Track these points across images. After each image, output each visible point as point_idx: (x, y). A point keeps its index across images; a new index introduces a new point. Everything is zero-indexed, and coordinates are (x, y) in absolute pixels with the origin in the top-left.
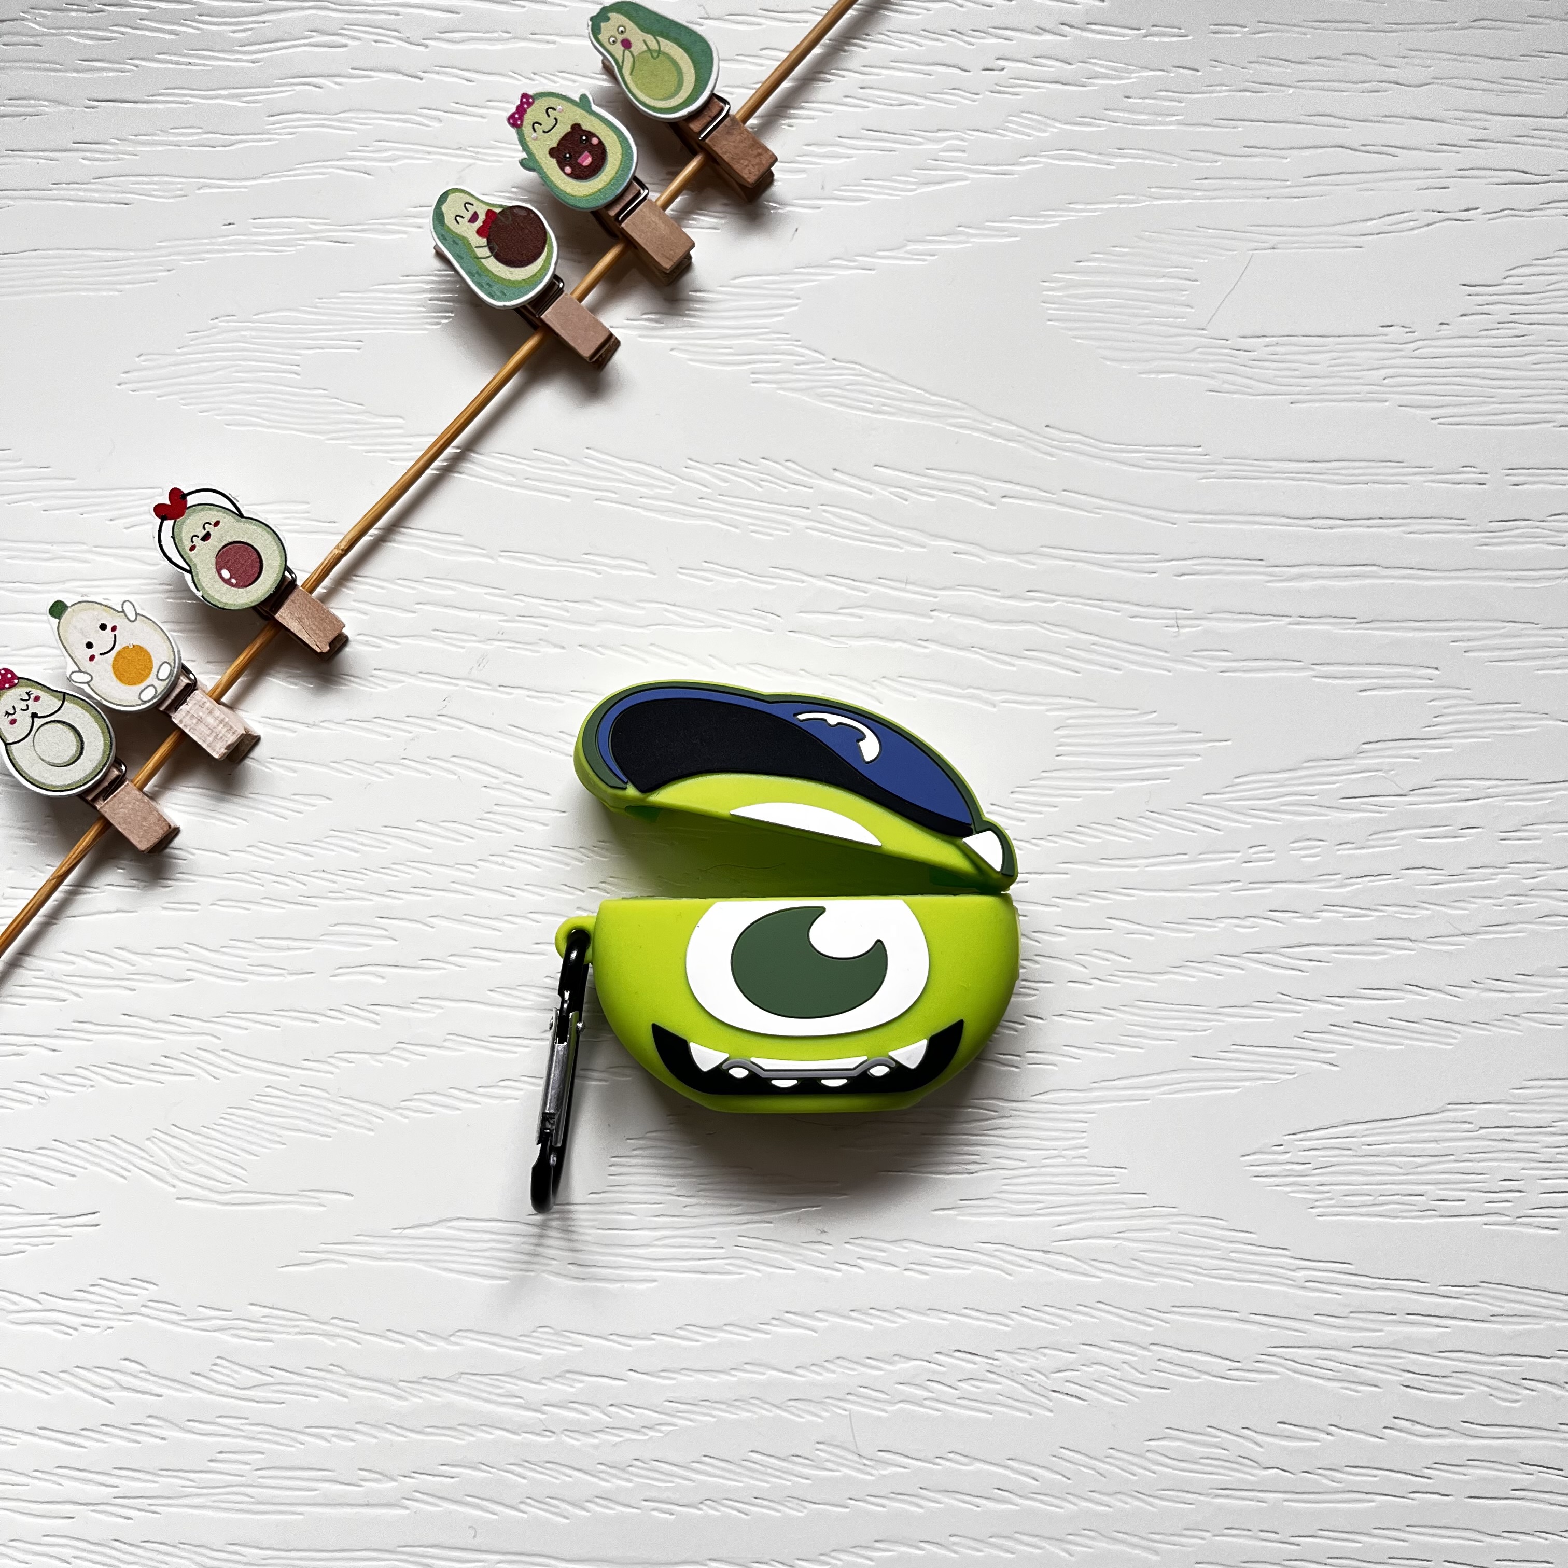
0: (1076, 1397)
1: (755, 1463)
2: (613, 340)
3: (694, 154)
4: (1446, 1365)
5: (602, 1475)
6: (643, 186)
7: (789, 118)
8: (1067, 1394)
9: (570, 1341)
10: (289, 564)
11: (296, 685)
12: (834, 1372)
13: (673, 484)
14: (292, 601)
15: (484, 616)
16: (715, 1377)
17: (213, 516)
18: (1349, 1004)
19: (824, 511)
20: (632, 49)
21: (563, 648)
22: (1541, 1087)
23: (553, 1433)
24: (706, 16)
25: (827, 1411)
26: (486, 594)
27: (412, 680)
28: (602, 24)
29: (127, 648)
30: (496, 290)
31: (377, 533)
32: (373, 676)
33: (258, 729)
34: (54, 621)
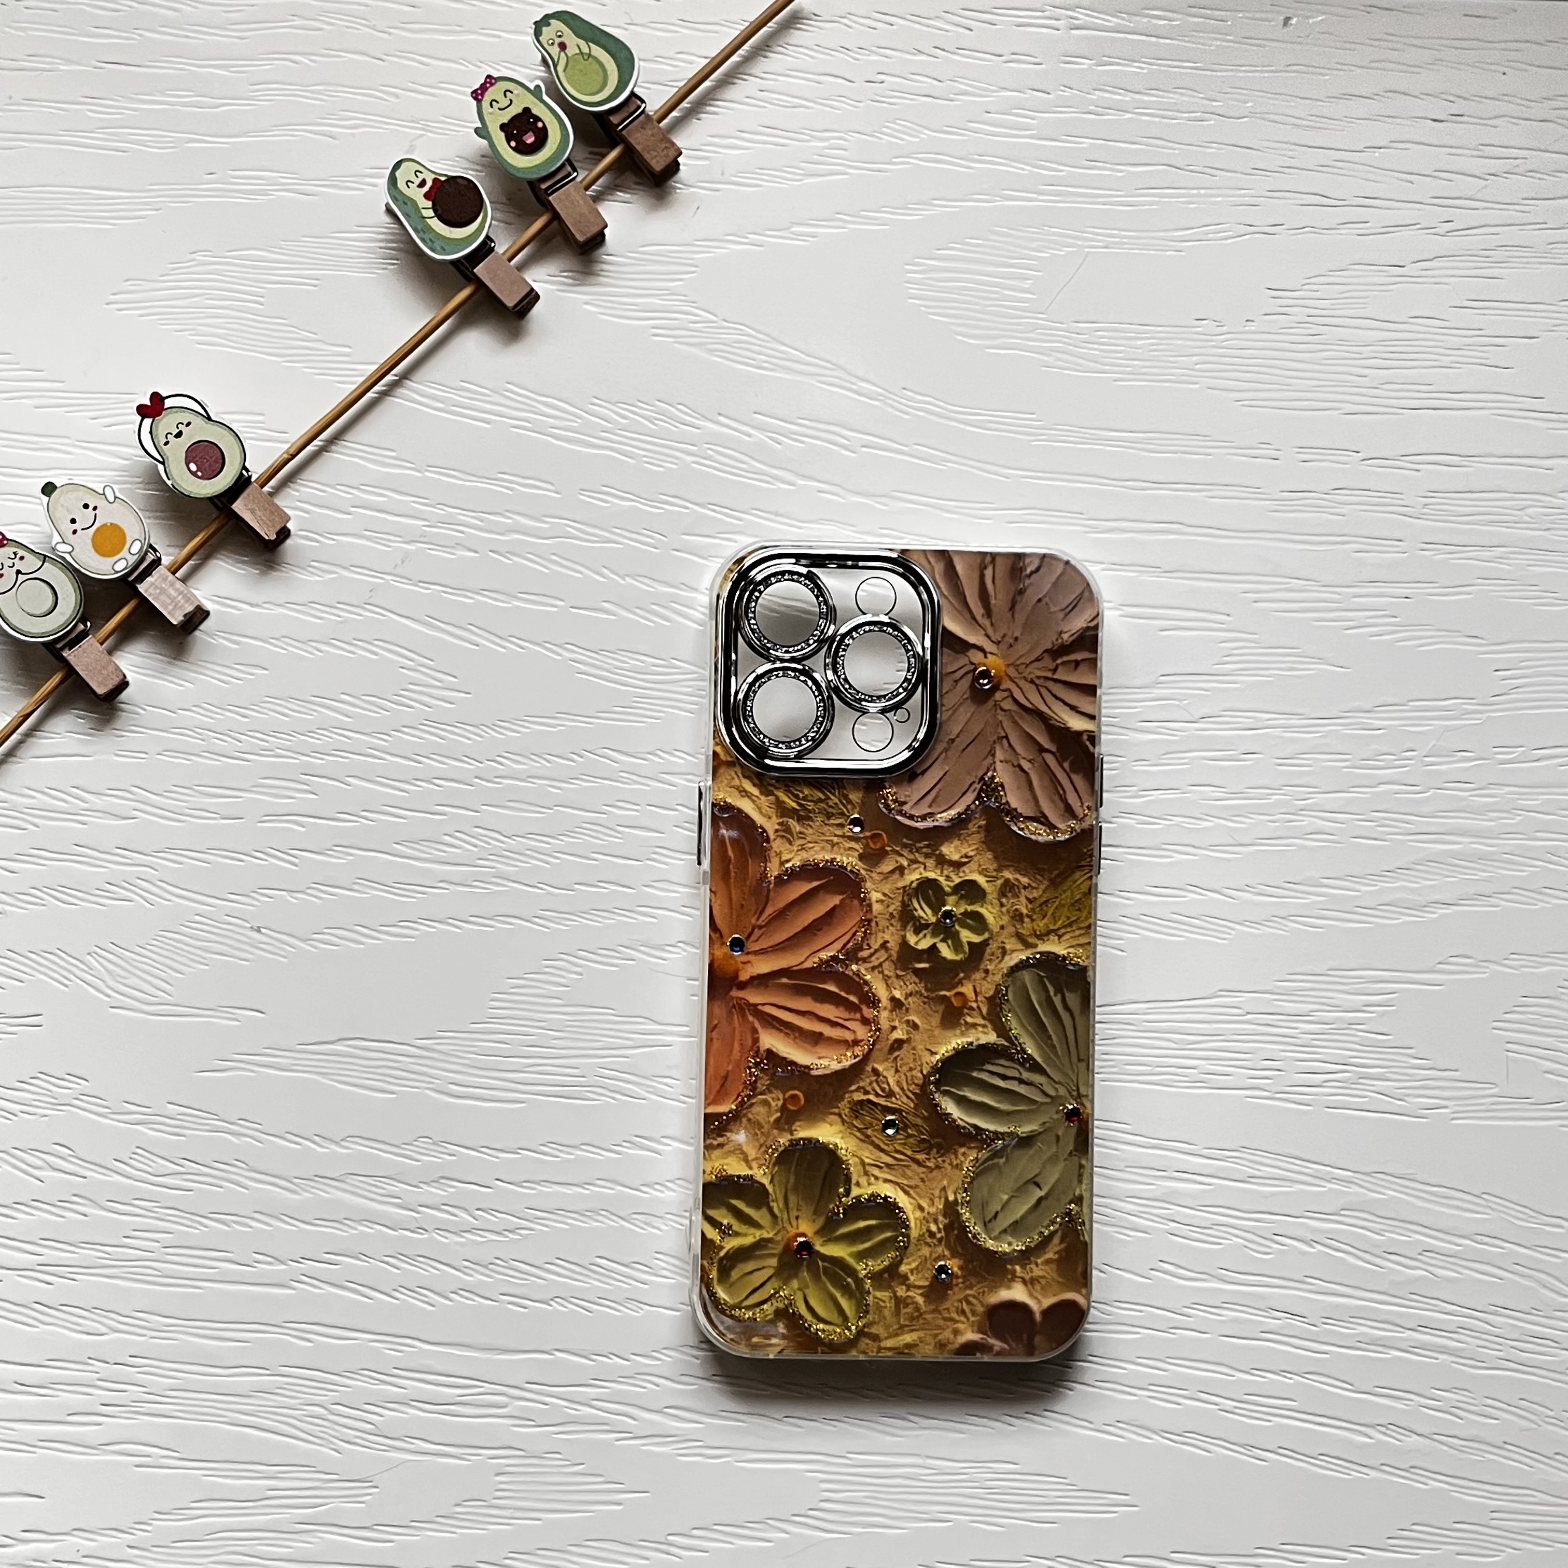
1: (601, 1267)
2: (534, 293)
3: (615, 146)
4: (1208, 1218)
5: (467, 1270)
6: (573, 168)
7: (703, 114)
9: (447, 1151)
10: (247, 465)
11: (244, 570)
12: (674, 1191)
13: (578, 418)
14: (247, 494)
15: (408, 521)
17: (186, 417)
18: (1138, 899)
19: (709, 449)
20: (567, 51)
21: (476, 552)
22: (1299, 981)
23: (426, 1230)
25: (666, 1225)
26: (414, 502)
27: (343, 572)
28: (544, 29)
29: (104, 525)
30: (437, 245)
31: (321, 443)
32: (310, 566)
33: (208, 605)
34: (45, 499)
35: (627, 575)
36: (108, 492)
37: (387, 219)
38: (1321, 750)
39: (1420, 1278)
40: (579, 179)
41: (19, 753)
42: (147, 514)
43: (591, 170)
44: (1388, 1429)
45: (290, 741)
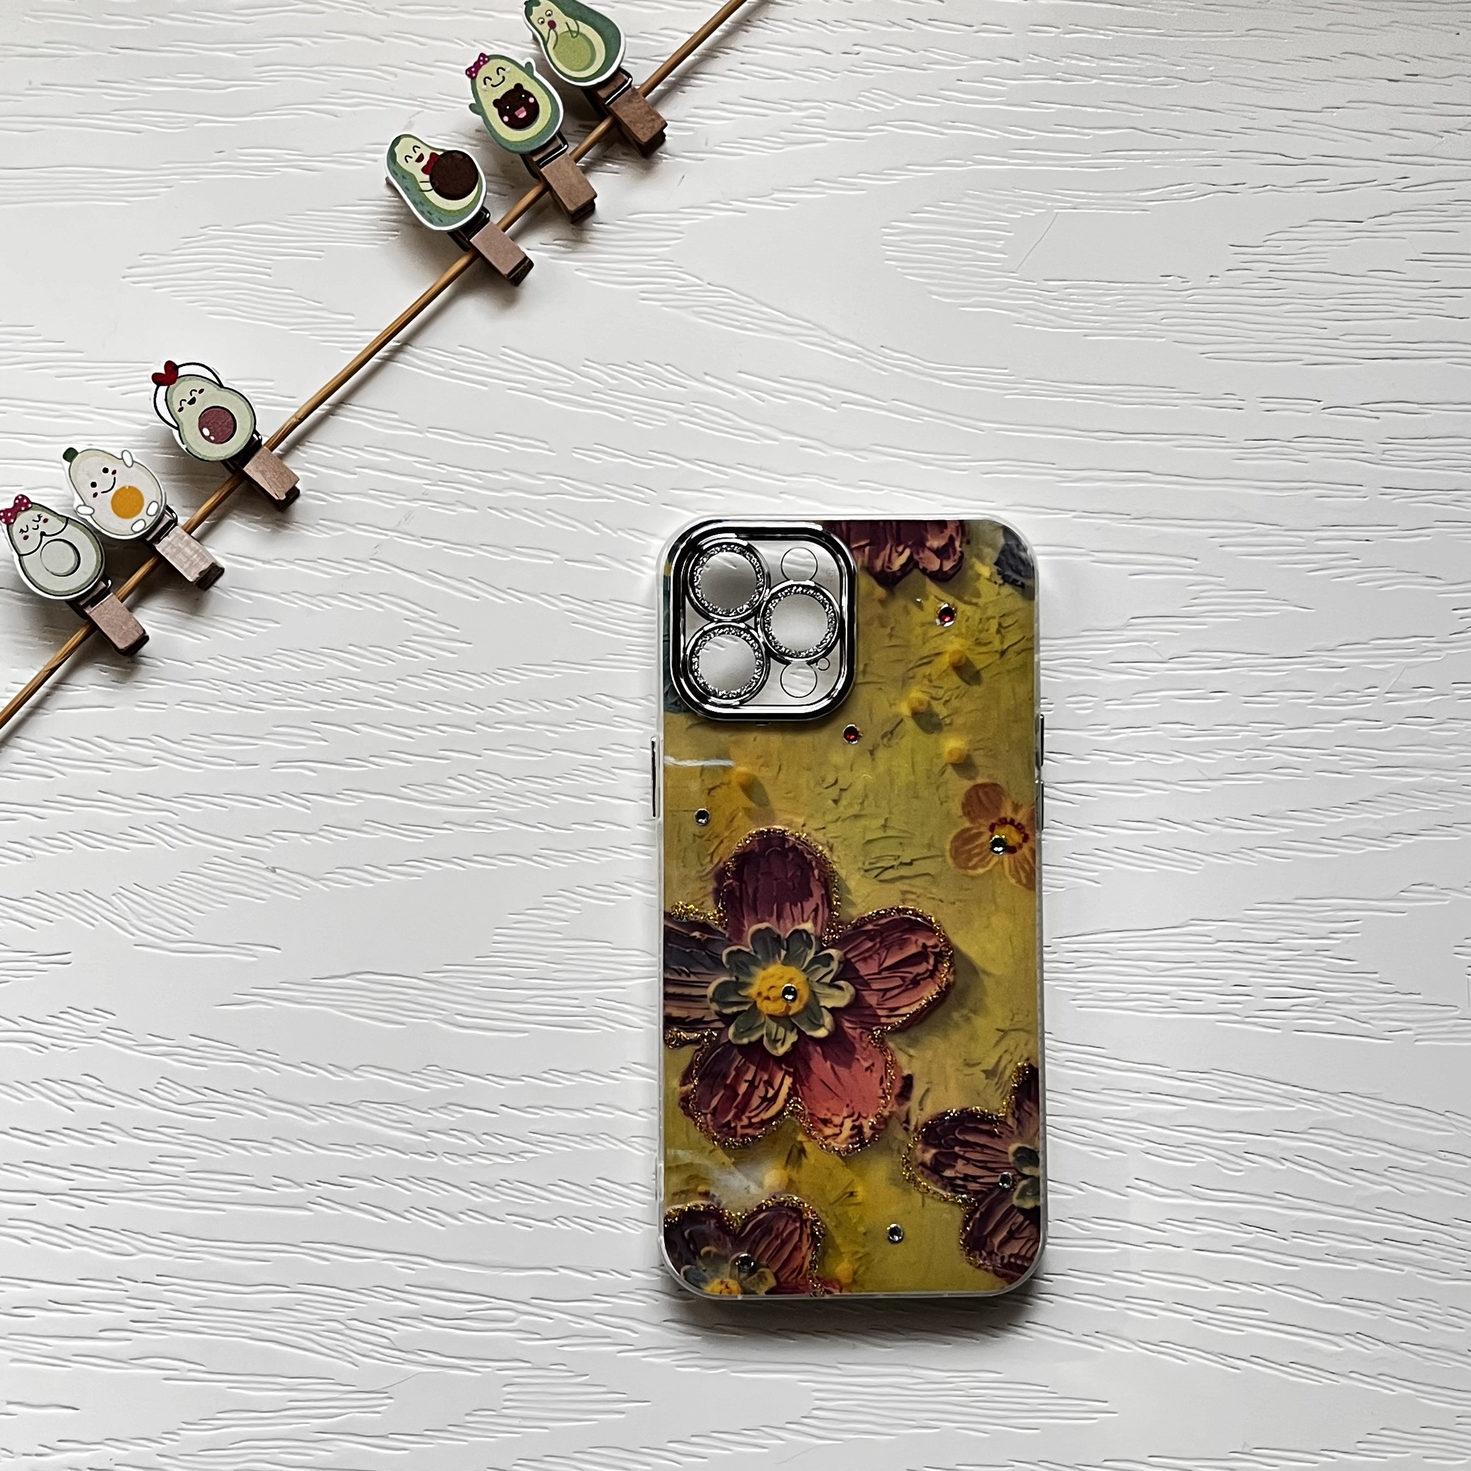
1: (601, 1188)
2: (529, 262)
3: (602, 118)
4: (1181, 1137)
5: (474, 1192)
6: (564, 141)
9: (453, 1078)
10: (257, 428)
11: (256, 528)
13: (571, 379)
14: (258, 457)
15: (411, 480)
16: (574, 1115)
17: (198, 384)
18: (1112, 832)
19: (695, 407)
20: (557, 29)
21: (475, 508)
22: (1269, 910)
23: (436, 1154)
26: (415, 462)
27: (350, 529)
28: (534, 8)
29: (124, 488)
30: (435, 216)
31: (328, 407)
32: (318, 524)
33: (222, 563)
34: (67, 464)
35: (620, 529)
36: (126, 455)
37: (388, 192)
38: (1287, 688)
39: (1387, 1193)
40: (568, 152)
41: (46, 705)
42: (164, 477)
43: (580, 143)
44: (1356, 1338)
45: (301, 690)
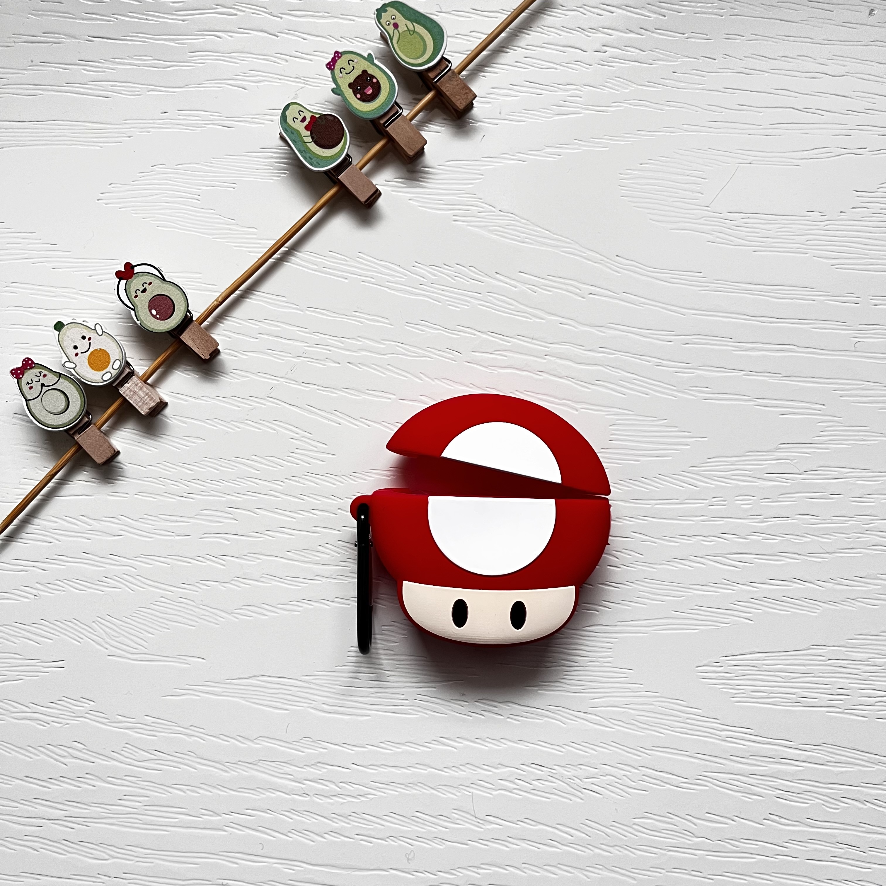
0: (596, 792)
1: (418, 818)
2: (378, 192)
3: (430, 91)
4: (801, 788)
5: (334, 820)
6: (401, 108)
7: (484, 72)
8: (592, 791)
9: (320, 746)
10: (189, 309)
11: (189, 375)
12: (465, 771)
13: (406, 276)
14: (190, 329)
15: (296, 343)
16: (399, 770)
17: (148, 279)
18: (761, 588)
19: (489, 296)
20: (399, 29)
21: (339, 363)
22: (863, 639)
23: (309, 795)
24: (440, 10)
25: (460, 792)
26: (298, 331)
27: (253, 376)
28: (383, 14)
29: (96, 350)
30: (314, 161)
31: (239, 293)
32: (232, 373)
34: (57, 332)
35: (435, 379)
36: (98, 328)
37: (281, 143)
38: (880, 492)
43: (412, 109)
45: (220, 486)
